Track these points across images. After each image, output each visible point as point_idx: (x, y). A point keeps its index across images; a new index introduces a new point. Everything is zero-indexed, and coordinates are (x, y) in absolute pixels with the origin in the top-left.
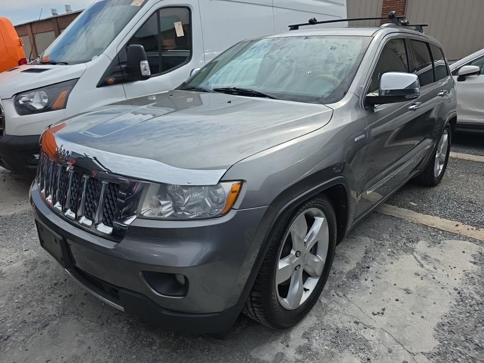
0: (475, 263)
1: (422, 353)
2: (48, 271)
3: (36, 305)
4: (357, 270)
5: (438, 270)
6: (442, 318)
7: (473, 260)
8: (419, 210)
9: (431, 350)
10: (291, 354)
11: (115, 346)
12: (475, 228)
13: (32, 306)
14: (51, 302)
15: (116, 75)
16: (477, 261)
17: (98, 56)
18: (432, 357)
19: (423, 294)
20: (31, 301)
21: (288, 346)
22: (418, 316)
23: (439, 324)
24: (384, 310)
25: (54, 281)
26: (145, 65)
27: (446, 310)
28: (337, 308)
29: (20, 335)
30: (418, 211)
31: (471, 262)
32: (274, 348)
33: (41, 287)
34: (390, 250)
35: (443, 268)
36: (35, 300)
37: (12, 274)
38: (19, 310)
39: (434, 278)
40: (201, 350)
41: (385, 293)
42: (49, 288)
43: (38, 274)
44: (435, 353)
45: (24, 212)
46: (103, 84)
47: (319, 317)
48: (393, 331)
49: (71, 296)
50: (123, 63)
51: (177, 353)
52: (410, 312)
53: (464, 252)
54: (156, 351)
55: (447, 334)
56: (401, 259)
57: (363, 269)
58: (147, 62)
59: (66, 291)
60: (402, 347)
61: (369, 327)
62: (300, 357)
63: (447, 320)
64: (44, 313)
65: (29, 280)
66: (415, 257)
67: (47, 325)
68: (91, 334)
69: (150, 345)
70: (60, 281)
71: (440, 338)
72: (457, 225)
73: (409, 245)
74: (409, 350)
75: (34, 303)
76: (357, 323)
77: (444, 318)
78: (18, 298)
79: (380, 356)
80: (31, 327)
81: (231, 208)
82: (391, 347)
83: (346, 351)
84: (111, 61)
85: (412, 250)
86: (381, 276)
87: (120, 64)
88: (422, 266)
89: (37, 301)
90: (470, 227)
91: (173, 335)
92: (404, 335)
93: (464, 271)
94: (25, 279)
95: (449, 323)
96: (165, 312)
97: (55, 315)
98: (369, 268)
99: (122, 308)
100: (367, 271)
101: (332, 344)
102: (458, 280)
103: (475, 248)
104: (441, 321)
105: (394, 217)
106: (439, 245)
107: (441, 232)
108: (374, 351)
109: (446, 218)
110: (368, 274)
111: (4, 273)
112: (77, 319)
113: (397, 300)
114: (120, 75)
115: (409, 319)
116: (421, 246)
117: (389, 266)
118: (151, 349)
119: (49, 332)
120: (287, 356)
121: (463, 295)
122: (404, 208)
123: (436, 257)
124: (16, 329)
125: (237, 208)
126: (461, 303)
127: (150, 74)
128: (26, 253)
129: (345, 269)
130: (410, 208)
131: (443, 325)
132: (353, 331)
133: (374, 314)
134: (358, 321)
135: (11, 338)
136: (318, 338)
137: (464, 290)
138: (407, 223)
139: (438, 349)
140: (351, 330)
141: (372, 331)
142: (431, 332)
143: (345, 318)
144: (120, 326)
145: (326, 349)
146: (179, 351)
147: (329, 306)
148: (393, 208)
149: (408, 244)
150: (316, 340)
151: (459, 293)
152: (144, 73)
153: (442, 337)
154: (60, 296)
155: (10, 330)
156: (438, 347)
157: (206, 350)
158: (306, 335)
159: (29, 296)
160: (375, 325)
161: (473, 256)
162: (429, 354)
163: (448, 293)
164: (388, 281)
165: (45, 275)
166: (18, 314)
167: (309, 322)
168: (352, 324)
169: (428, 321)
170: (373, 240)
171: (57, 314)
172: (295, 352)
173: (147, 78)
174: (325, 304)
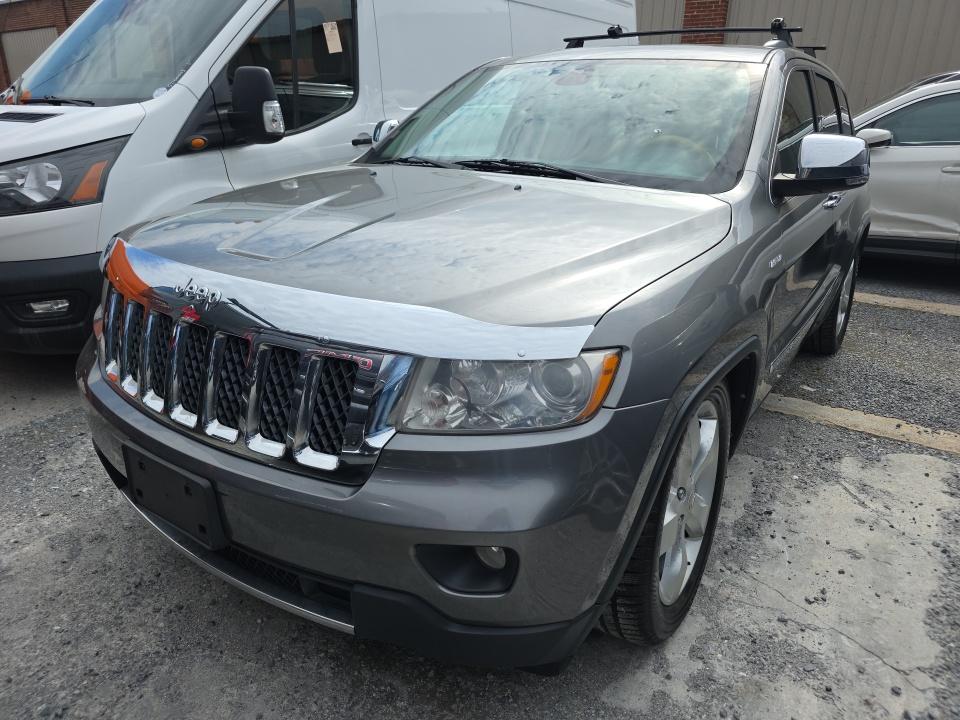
0: (952, 495)
1: (919, 668)
2: (110, 559)
3: (108, 635)
4: (750, 520)
5: (892, 510)
6: (930, 601)
7: (946, 489)
8: (823, 400)
9: (933, 661)
10: (679, 692)
11: (314, 708)
12: (929, 430)
13: (99, 638)
14: (140, 625)
15: (209, 132)
16: (954, 491)
17: (168, 89)
18: (937, 675)
19: (883, 557)
20: (92, 626)
21: (668, 677)
22: (887, 600)
23: (928, 611)
24: (823, 592)
25: (134, 579)
26: (272, 110)
27: (932, 585)
28: (737, 594)
29: (90, 704)
30: (821, 402)
31: (945, 492)
32: (643, 683)
33: (106, 595)
34: (796, 477)
35: (902, 506)
36: (102, 624)
37: (28, 569)
38: (69, 647)
39: (892, 527)
40: (500, 701)
41: (815, 561)
42: (125, 596)
43: (89, 566)
44: (940, 667)
45: (12, 432)
46: (180, 148)
47: (708, 616)
48: (854, 630)
49: (182, 608)
50: (224, 105)
51: (451, 711)
52: (872, 593)
53: (927, 475)
54: (406, 710)
55: (948, 629)
56: (822, 494)
57: (760, 518)
58: (278, 105)
59: (166, 598)
60: (880, 662)
61: (808, 626)
62: (699, 697)
63: (940, 604)
64: (130, 650)
65: (73, 580)
66: (845, 488)
67: (146, 676)
68: (254, 687)
69: (390, 698)
70: (145, 578)
71: (940, 638)
72: (899, 426)
73: (827, 465)
74: (895, 666)
75: (100, 629)
76: (783, 621)
77: (933, 599)
78: (60, 622)
79: (847, 682)
80: (111, 684)
81: (601, 406)
82: (860, 662)
83: (781, 677)
84: (196, 101)
85: (836, 477)
86: (796, 528)
87: (216, 107)
88: (863, 504)
89: (106, 625)
90: (922, 429)
91: (431, 674)
92: (875, 639)
93: (939, 510)
94: (63, 579)
95: (946, 609)
96: (455, 629)
97: (158, 653)
98: (770, 513)
99: (349, 627)
100: (769, 520)
101: (751, 665)
102: (934, 529)
103: (943, 467)
104: (931, 605)
105: (782, 414)
106: (880, 465)
107: (875, 439)
108: (832, 674)
109: (873, 412)
110: (773, 526)
111: (9, 569)
112: (211, 657)
113: (841, 572)
114: (216, 131)
115: (875, 607)
116: (849, 466)
117: (805, 509)
118: (395, 708)
119: (156, 691)
120: (673, 696)
121: (953, 555)
122: (794, 396)
123: (881, 487)
124: (77, 692)
125: (614, 406)
126: (953, 570)
127: (282, 131)
128: (46, 522)
129: (726, 518)
130: (804, 396)
131: (937, 613)
132: (781, 637)
133: (810, 603)
134: (786, 617)
135: (70, 712)
136: (720, 656)
137: (952, 546)
138: (808, 424)
139: (944, 658)
140: (776, 635)
141: (815, 634)
142: (920, 629)
143: (759, 614)
144: (312, 664)
145: (743, 677)
146: (454, 706)
147: (720, 591)
148: (774, 398)
149: (824, 465)
150: (719, 661)
151: (944, 551)
152: (270, 127)
153: (943, 636)
154: (157, 611)
155: (62, 694)
156: (941, 655)
157: (511, 700)
158: (695, 653)
159: (83, 615)
160: (817, 623)
161: (944, 480)
162: (931, 669)
163: (925, 553)
164: (814, 537)
165: (107, 568)
166: (70, 656)
167: (693, 627)
168: (775, 624)
169: (908, 608)
170: (761, 460)
171: (162, 650)
172: (687, 688)
173: (275, 137)
174: (712, 589)
